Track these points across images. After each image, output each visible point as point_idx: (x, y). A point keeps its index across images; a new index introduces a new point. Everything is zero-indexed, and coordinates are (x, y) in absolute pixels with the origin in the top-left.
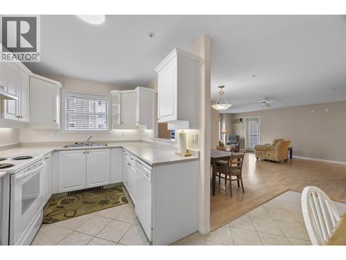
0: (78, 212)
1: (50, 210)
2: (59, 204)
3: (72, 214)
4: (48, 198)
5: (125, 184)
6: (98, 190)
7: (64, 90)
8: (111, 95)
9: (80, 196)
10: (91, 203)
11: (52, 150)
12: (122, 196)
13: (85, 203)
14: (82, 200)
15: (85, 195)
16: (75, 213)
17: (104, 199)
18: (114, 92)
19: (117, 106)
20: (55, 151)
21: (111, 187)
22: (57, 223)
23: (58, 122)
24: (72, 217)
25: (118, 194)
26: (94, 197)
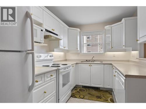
0: (85, 97)
1: (74, 92)
2: (78, 90)
3: (82, 97)
4: (74, 86)
5: (113, 90)
6: (97, 89)
7: (81, 32)
8: (105, 30)
9: (87, 89)
10: (92, 95)
11: (76, 63)
12: (111, 98)
13: (89, 94)
14: (88, 92)
15: (90, 90)
16: (84, 97)
17: (99, 95)
18: (107, 27)
19: (109, 36)
20: (77, 63)
21: (105, 90)
22: (76, 99)
23: (79, 49)
24: (82, 98)
25: (108, 95)
26: (94, 92)
